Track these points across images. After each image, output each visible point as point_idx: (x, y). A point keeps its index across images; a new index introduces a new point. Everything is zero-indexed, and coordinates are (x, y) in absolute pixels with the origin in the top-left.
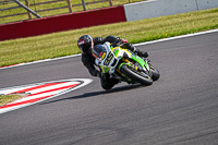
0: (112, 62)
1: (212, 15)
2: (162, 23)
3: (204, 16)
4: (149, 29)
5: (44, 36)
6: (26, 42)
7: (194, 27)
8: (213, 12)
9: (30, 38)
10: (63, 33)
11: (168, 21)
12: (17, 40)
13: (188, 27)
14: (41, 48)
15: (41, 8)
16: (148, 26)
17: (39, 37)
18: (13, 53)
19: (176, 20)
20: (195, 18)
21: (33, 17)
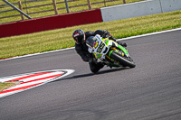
0: (104, 49)
1: (173, 16)
2: (132, 23)
3: (167, 17)
4: (121, 28)
5: (34, 34)
6: (20, 39)
7: (159, 26)
8: (174, 14)
9: (23, 36)
10: (50, 31)
11: (138, 22)
12: (12, 37)
13: (154, 27)
14: (32, 44)
15: (32, 10)
16: (121, 25)
17: (30, 35)
18: (8, 48)
19: (144, 21)
20: (160, 19)
21: (25, 18)
